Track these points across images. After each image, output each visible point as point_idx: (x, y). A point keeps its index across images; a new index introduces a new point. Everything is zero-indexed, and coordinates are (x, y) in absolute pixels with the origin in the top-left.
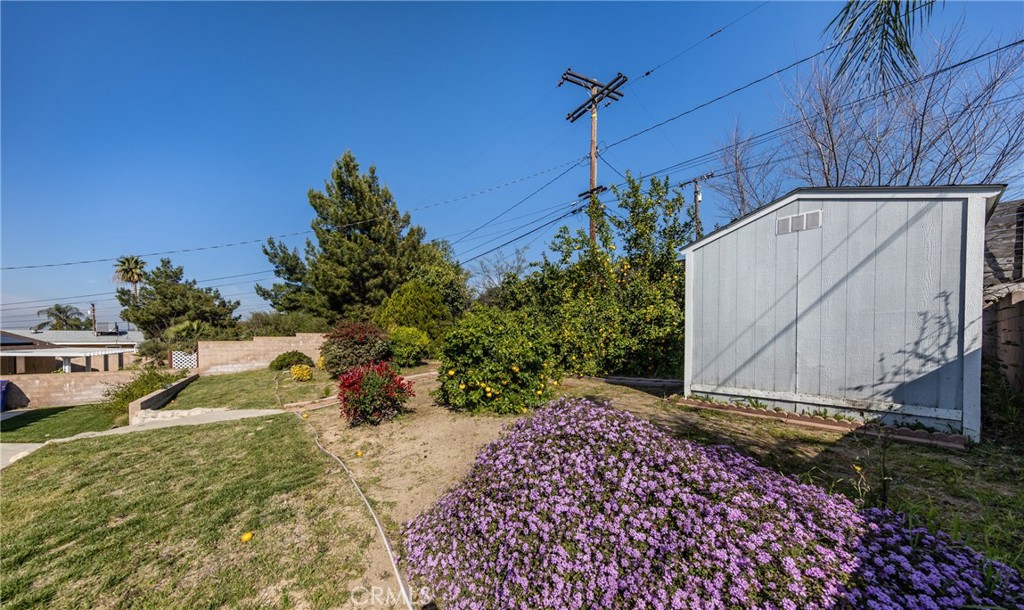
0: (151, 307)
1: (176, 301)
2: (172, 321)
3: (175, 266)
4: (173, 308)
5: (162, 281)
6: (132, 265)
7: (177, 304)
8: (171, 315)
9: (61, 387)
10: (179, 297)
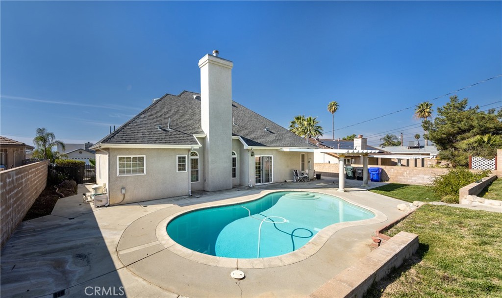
0: (443, 129)
1: (462, 123)
2: (459, 137)
3: (461, 100)
4: (460, 128)
5: (452, 111)
6: (425, 107)
7: (462, 125)
8: (459, 133)
9: (402, 173)
10: (465, 120)
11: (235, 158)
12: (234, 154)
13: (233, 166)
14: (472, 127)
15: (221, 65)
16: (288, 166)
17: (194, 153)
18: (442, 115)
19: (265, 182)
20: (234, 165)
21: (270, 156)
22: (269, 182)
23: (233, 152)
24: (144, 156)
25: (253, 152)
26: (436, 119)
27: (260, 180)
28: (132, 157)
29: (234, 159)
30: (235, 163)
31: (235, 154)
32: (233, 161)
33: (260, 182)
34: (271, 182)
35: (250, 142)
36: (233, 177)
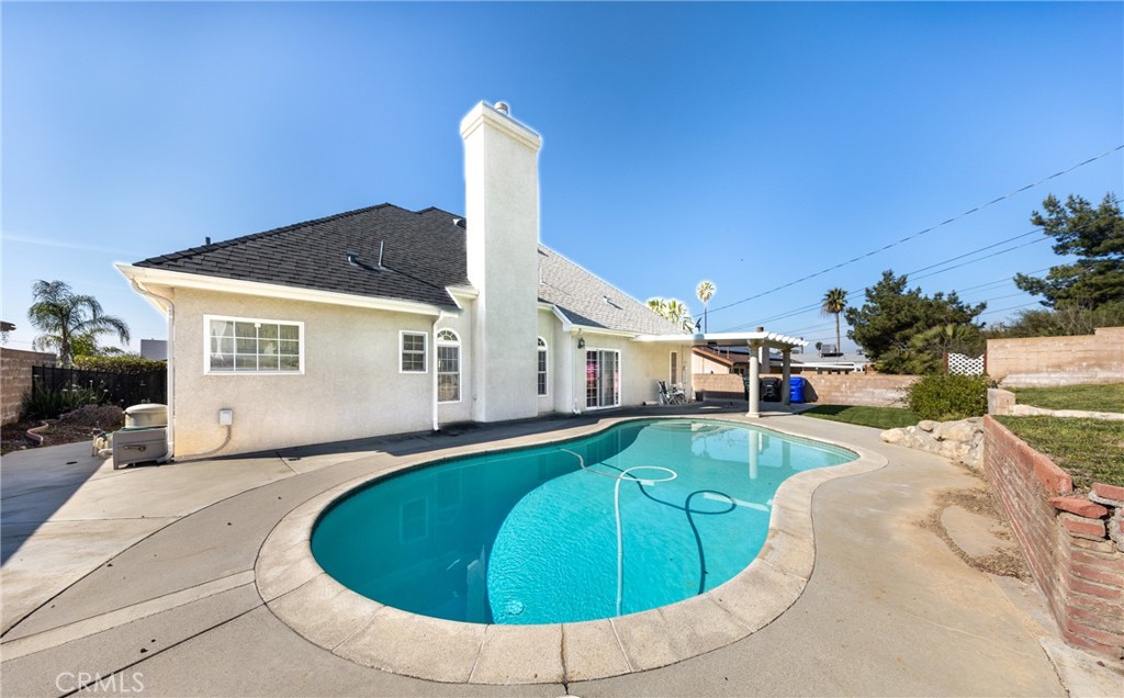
0: (876, 322)
1: (903, 313)
2: (897, 336)
3: (897, 276)
4: (899, 321)
5: (885, 294)
7: (902, 316)
8: (898, 329)
9: (839, 387)
10: (906, 307)
11: (544, 353)
12: (541, 343)
13: (540, 370)
14: (916, 319)
15: (514, 136)
16: (648, 375)
17: (449, 333)
18: (872, 302)
19: (606, 404)
20: (542, 366)
21: (616, 351)
22: (612, 403)
23: (539, 340)
24: (301, 325)
25: (582, 340)
26: (865, 306)
27: (595, 400)
28: (258, 323)
29: (542, 355)
30: (544, 364)
31: (543, 344)
32: (540, 359)
33: (595, 404)
34: (616, 406)
35: (576, 318)
36: (539, 393)
